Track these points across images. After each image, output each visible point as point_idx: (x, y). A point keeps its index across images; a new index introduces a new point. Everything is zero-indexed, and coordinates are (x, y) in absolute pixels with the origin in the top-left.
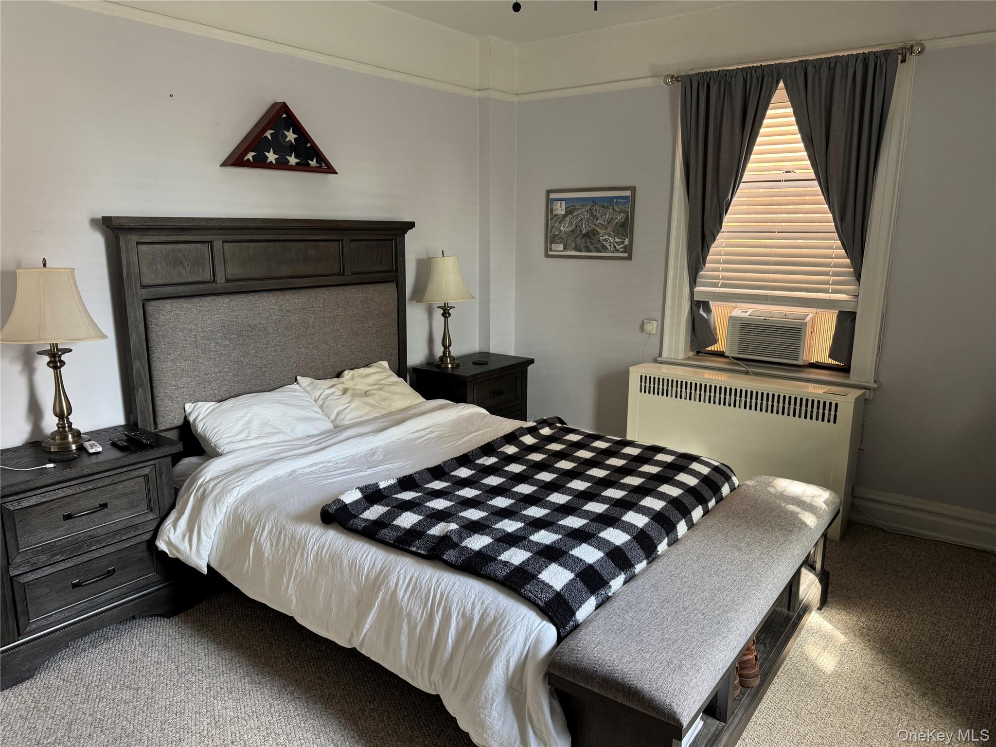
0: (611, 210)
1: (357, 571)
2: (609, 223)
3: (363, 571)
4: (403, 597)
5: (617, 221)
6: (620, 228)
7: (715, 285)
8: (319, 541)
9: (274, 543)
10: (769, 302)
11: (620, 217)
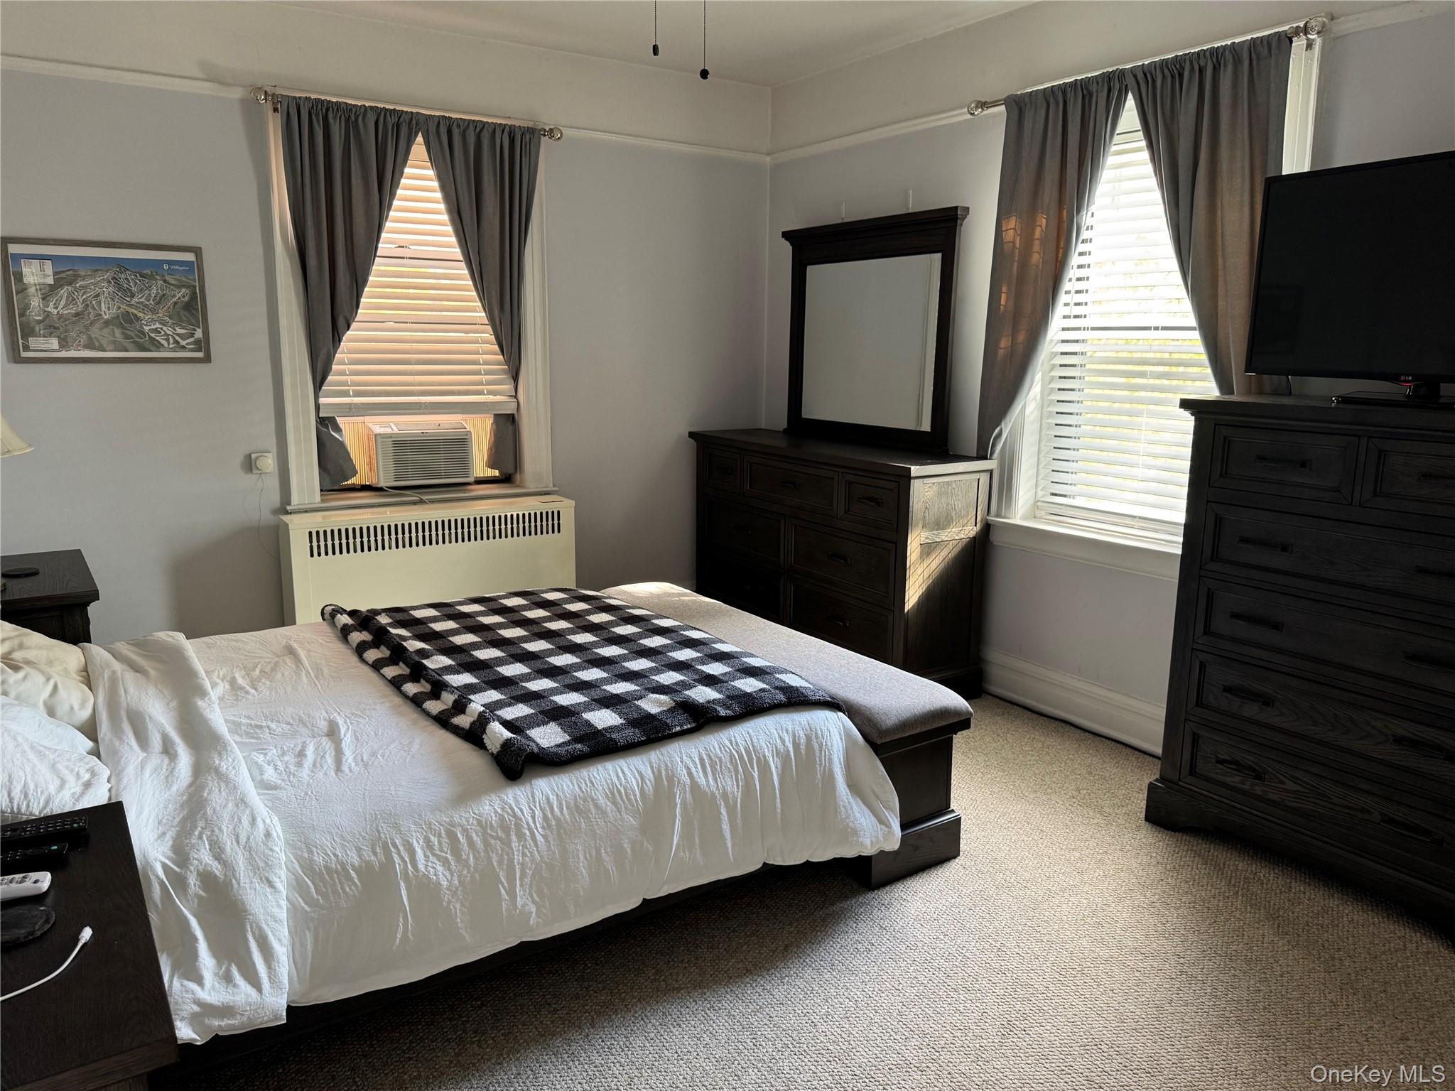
0: (160, 282)
1: (624, 797)
2: (158, 303)
3: (634, 792)
4: (707, 781)
5: (175, 299)
6: (182, 312)
7: (346, 394)
8: (534, 802)
9: (449, 857)
10: (422, 411)
11: (181, 294)
